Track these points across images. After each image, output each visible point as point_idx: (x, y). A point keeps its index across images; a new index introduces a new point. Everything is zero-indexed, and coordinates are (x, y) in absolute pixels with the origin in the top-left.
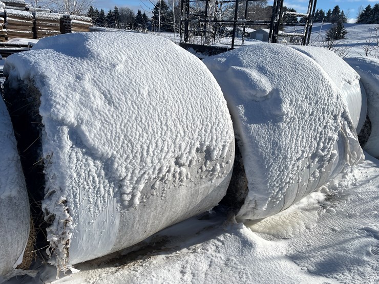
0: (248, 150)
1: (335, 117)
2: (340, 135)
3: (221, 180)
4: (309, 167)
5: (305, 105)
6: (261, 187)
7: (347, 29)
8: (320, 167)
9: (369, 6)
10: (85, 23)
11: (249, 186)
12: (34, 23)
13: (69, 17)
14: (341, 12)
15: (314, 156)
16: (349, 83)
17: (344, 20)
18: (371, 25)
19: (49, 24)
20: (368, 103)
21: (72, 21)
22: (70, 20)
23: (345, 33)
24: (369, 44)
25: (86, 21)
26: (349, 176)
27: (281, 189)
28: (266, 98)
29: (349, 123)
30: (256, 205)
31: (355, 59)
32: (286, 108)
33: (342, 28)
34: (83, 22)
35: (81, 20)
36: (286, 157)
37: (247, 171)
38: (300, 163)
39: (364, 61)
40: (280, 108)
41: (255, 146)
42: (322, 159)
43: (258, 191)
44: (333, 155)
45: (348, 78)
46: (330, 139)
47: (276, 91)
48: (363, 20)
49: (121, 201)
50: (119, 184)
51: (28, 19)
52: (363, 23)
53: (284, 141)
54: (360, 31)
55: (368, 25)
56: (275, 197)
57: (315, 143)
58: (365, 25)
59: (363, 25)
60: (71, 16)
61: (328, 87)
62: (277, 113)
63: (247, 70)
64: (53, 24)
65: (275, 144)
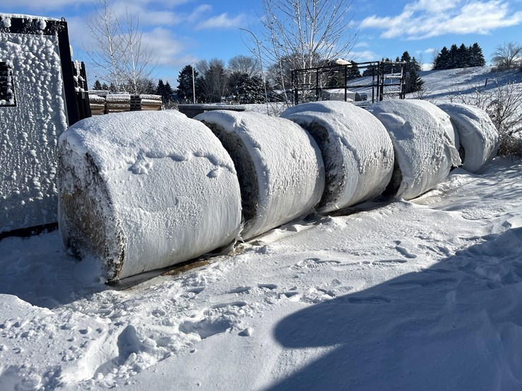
0: (400, 153)
1: (440, 136)
2: (445, 146)
3: (390, 169)
4: (431, 163)
5: (424, 129)
6: (410, 173)
7: (423, 78)
8: (438, 164)
9: (445, 49)
10: (155, 101)
11: (403, 174)
12: (106, 106)
13: (138, 97)
14: (412, 58)
15: (433, 157)
16: (443, 120)
17: (418, 68)
18: (451, 70)
19: (119, 105)
20: (459, 134)
21: (143, 100)
22: (140, 99)
23: (421, 83)
24: (452, 93)
25: (156, 99)
26: (455, 182)
27: (420, 175)
28: (403, 127)
29: (449, 139)
30: (407, 186)
31: (444, 105)
32: (414, 131)
33: (416, 78)
34: (152, 101)
35: (151, 99)
36: (419, 157)
37: (400, 166)
38: (427, 160)
39: (450, 106)
40: (412, 131)
41: (403, 151)
42: (437, 159)
43: (408, 176)
44: (443, 158)
45: (442, 118)
46: (440, 147)
47: (407, 123)
48: (440, 66)
49: (359, 169)
50: (358, 161)
51: (100, 102)
52: (442, 69)
53: (417, 148)
54: (440, 79)
55: (448, 71)
56: (417, 179)
57: (432, 150)
58: (444, 71)
59: (441, 71)
60: (141, 96)
61: (434, 120)
62: (411, 134)
63: (389, 114)
64: (124, 105)
65: (413, 150)
